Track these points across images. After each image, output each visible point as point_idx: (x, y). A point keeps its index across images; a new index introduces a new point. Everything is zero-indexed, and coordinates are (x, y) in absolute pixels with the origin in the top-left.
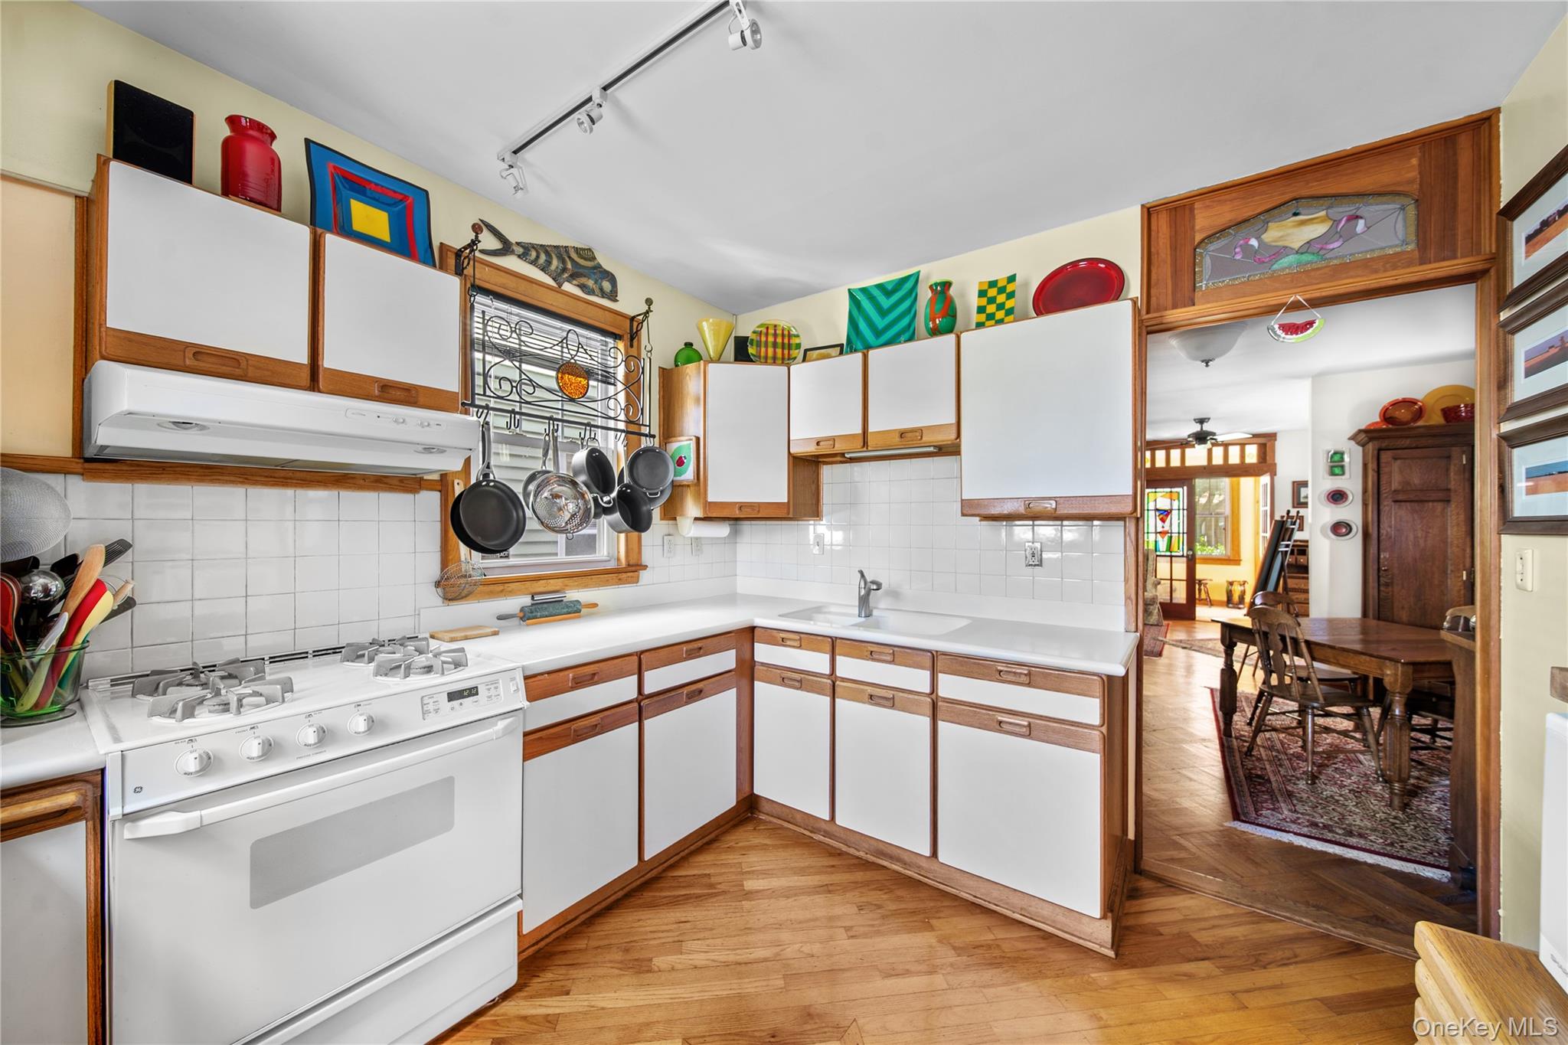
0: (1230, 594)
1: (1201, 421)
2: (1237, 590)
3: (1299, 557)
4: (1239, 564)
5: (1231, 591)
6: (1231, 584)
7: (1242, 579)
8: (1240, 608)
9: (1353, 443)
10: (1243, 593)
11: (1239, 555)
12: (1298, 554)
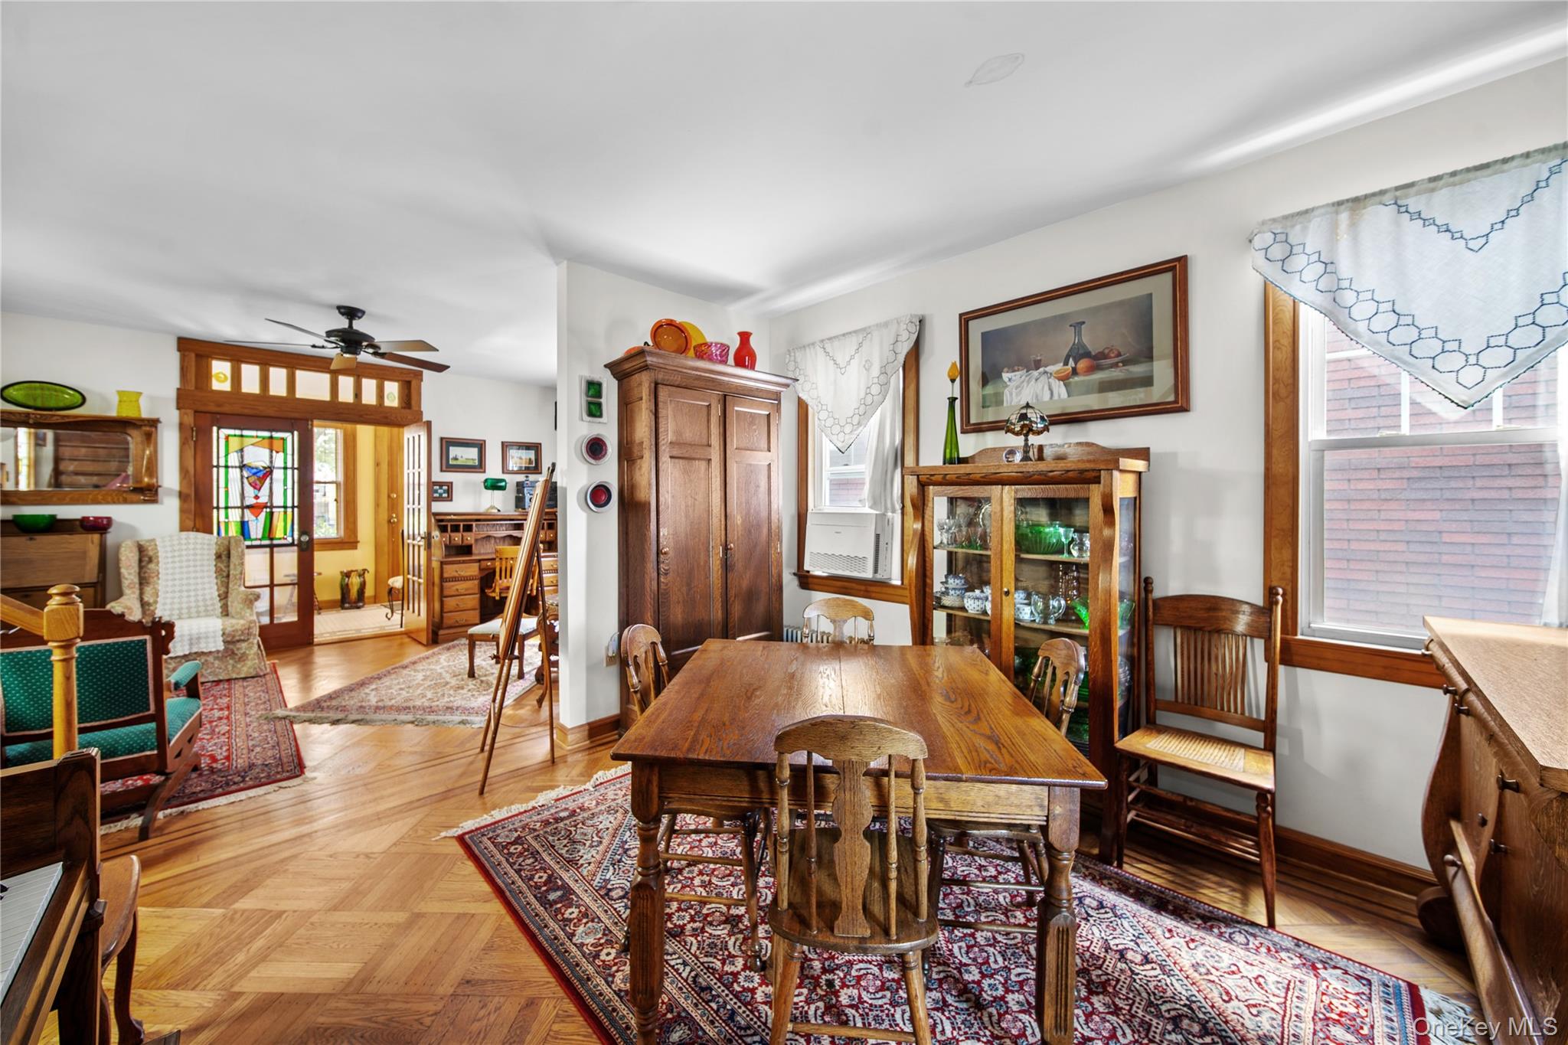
0: (345, 589)
1: (351, 313)
2: (355, 581)
3: (453, 534)
4: (356, 548)
5: (347, 585)
6: (348, 575)
7: (360, 568)
8: (358, 608)
9: (608, 372)
10: (363, 585)
11: (356, 536)
12: (452, 531)
